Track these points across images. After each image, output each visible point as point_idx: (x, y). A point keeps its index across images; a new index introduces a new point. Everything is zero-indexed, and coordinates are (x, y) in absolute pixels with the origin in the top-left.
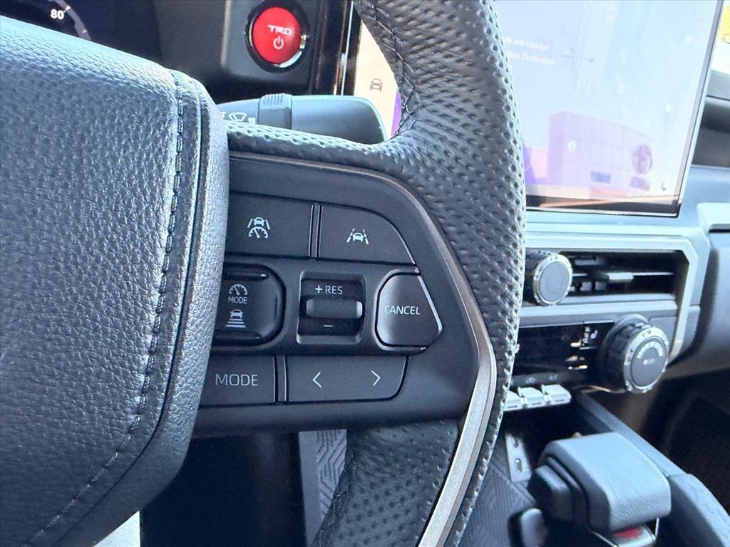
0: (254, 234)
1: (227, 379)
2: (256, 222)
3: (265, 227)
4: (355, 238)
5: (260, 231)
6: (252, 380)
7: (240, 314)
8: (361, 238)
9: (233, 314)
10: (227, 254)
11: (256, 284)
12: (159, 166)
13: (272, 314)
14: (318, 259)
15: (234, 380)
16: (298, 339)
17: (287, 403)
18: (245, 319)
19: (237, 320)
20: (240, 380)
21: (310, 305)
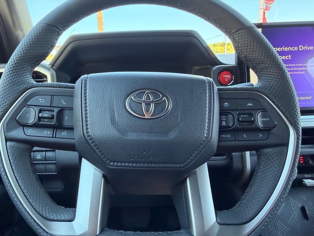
0: (225, 106)
1: (223, 136)
2: (225, 104)
3: (227, 104)
4: (249, 105)
5: (226, 105)
6: (229, 136)
7: (224, 122)
8: (251, 105)
9: (223, 122)
10: (220, 111)
11: (228, 116)
12: (205, 91)
13: (231, 121)
14: (241, 110)
15: (225, 136)
16: (239, 126)
17: (238, 141)
18: (226, 123)
19: (224, 123)
20: (226, 136)
21: (240, 119)
